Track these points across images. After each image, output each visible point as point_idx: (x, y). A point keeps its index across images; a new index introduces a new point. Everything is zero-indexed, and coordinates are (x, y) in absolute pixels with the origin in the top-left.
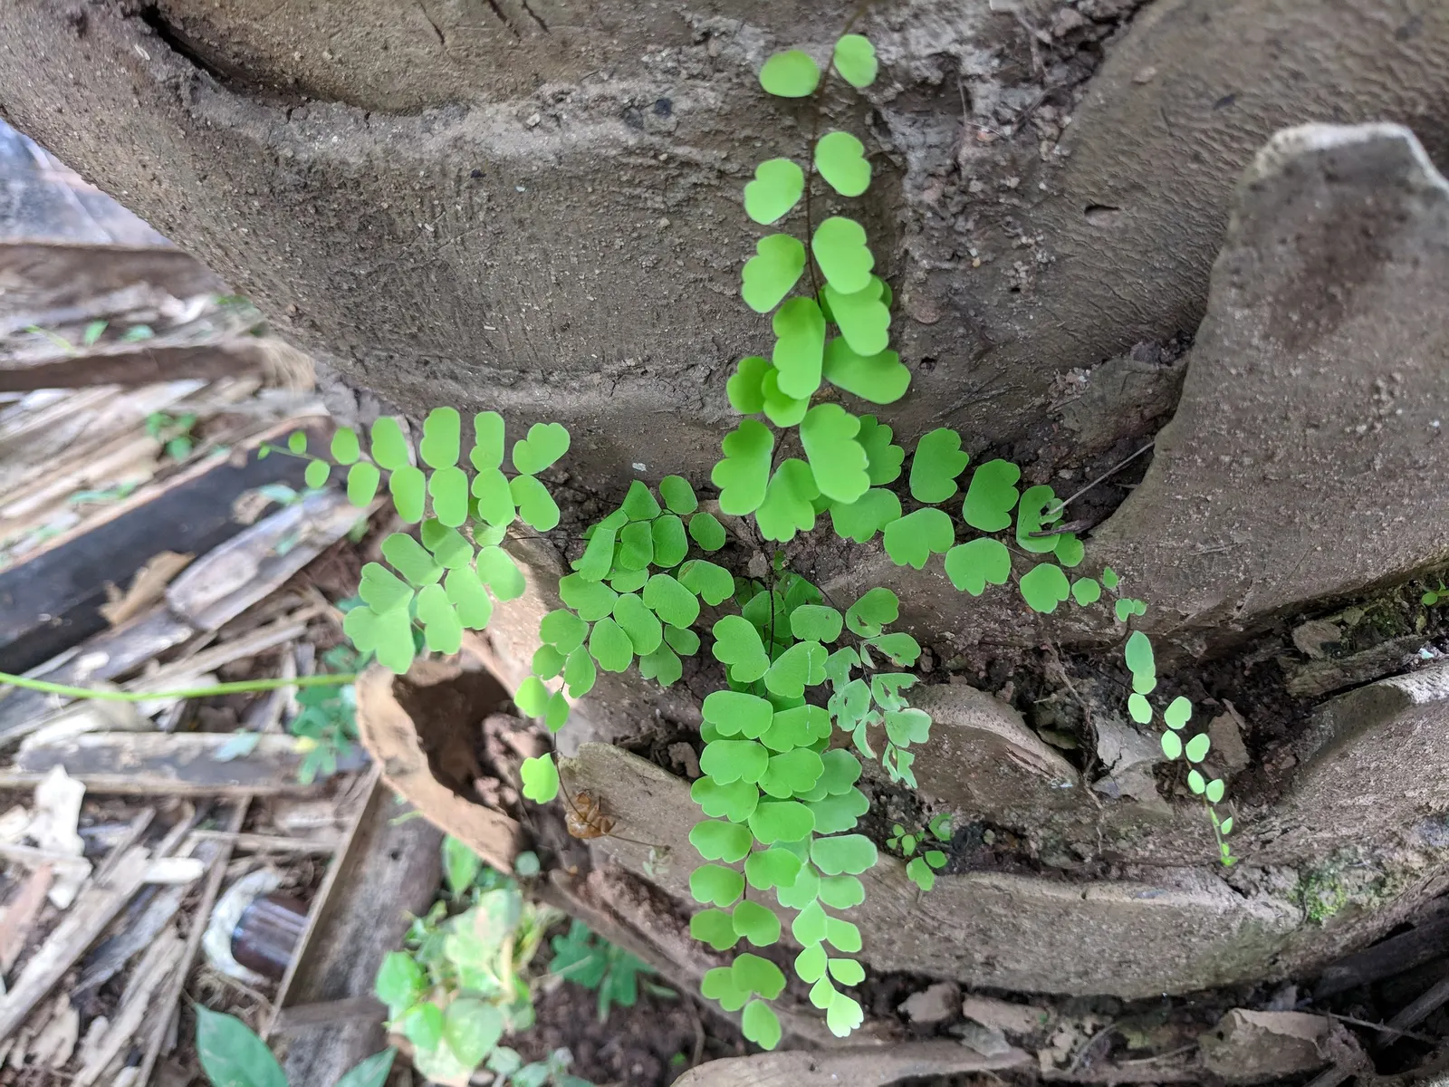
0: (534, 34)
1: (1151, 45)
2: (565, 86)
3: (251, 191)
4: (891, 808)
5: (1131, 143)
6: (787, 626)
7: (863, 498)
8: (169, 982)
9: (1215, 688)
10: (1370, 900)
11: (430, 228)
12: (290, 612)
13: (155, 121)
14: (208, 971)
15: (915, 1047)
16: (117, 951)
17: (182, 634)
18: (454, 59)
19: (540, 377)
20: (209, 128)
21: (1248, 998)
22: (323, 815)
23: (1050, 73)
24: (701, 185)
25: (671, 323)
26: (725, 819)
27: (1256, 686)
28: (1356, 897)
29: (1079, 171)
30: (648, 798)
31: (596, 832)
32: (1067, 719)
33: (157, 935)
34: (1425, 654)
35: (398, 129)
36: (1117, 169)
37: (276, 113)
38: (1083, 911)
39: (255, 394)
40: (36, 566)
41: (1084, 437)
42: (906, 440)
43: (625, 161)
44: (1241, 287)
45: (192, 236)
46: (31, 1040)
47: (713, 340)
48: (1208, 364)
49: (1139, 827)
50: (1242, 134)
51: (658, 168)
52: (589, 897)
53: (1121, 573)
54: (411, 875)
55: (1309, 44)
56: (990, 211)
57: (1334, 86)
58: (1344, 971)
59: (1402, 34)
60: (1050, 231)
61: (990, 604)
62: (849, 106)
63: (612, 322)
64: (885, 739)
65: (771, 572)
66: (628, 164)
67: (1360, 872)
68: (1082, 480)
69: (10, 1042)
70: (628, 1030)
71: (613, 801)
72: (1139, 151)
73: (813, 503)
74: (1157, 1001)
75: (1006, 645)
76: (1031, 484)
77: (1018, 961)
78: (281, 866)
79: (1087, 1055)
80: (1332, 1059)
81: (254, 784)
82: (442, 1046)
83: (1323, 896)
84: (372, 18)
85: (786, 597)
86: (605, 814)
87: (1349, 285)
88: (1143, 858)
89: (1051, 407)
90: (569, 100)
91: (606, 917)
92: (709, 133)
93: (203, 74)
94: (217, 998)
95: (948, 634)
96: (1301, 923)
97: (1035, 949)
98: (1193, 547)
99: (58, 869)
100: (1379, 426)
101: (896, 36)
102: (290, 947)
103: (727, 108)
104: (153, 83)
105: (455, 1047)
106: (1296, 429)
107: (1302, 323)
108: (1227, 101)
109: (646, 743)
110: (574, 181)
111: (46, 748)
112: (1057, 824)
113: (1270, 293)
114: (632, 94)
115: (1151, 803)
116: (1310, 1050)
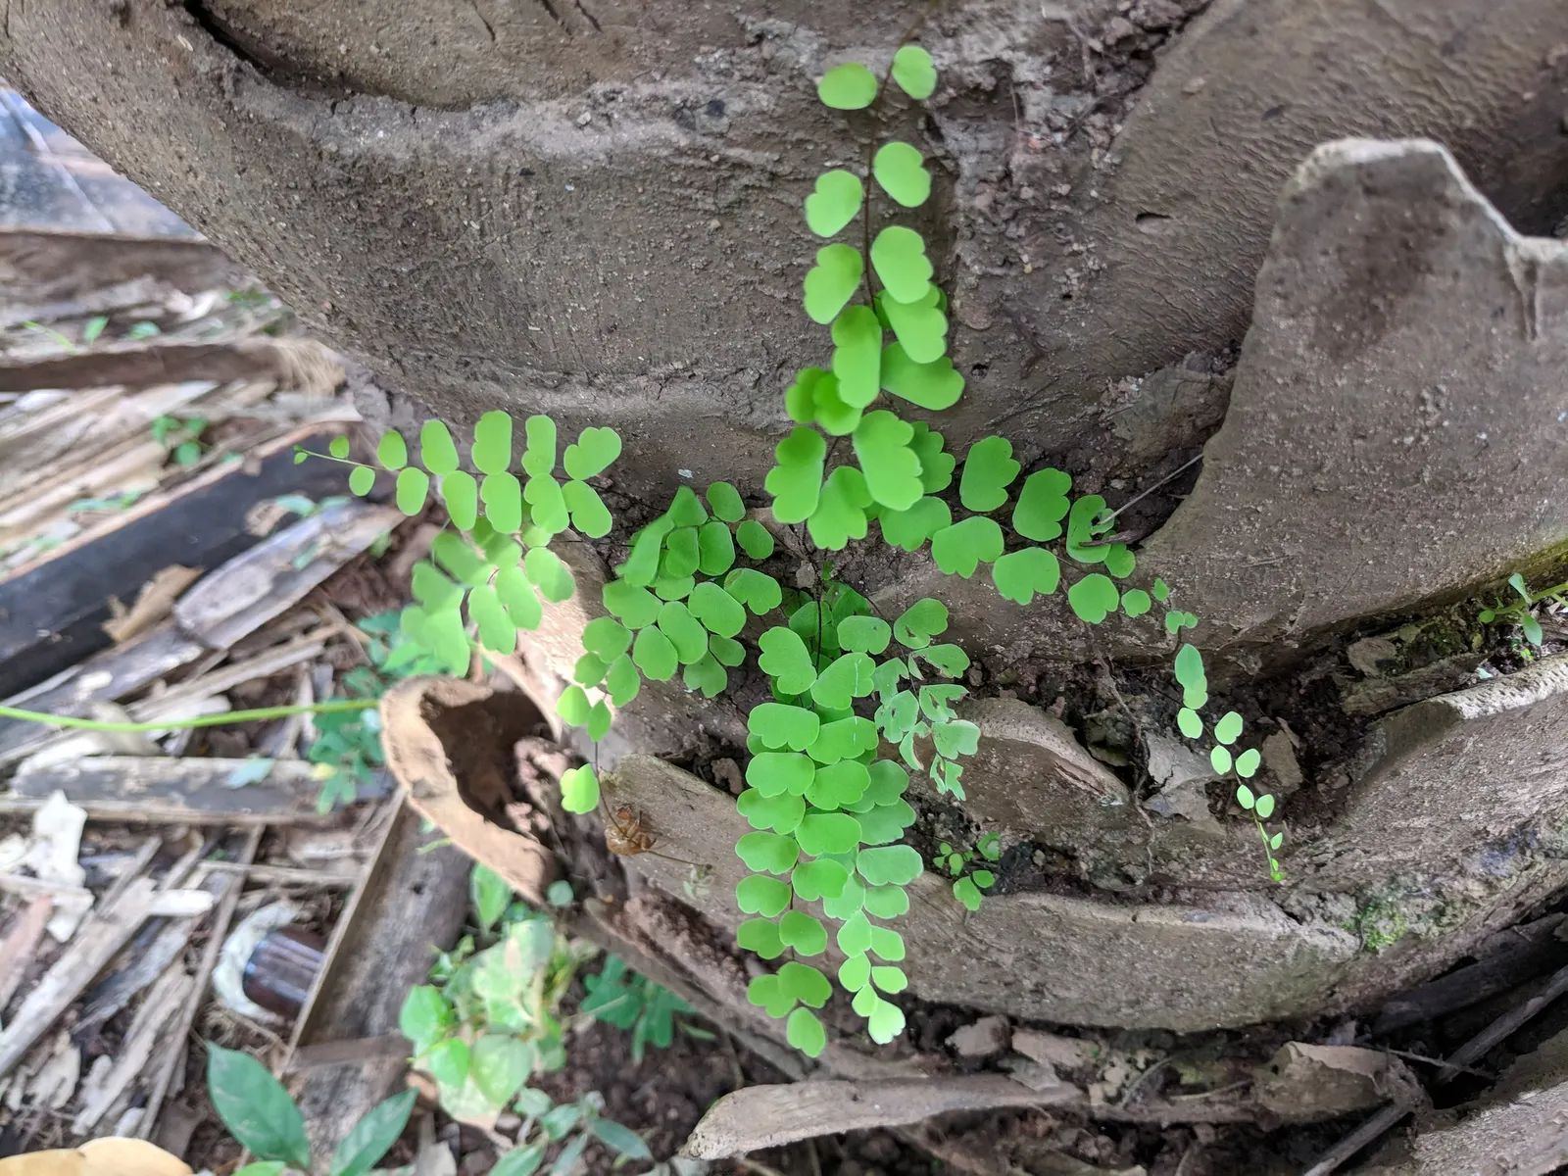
0: (586, 33)
1: (1200, 56)
2: (617, 85)
3: (292, 185)
4: (938, 826)
5: (1181, 152)
6: (834, 635)
7: (917, 507)
8: (177, 1019)
9: (1270, 707)
10: (1429, 929)
11: (476, 226)
12: (307, 631)
13: (195, 112)
14: (218, 1009)
15: (962, 1080)
16: (121, 986)
17: (191, 653)
18: (504, 56)
19: (585, 380)
20: (251, 121)
21: (1306, 1032)
22: (341, 847)
23: (1102, 82)
24: (753, 187)
25: (721, 326)
26: (770, 830)
27: (1312, 705)
28: (1415, 926)
29: (1130, 178)
30: (691, 813)
31: (636, 848)
32: (1118, 736)
33: (164, 971)
34: (1483, 673)
35: (445, 124)
36: (1168, 178)
37: (321, 107)
38: (1134, 934)
39: (270, 397)
40: (33, 579)
41: (1137, 447)
42: (957, 447)
43: (677, 161)
44: (1285, 297)
45: (227, 229)
46: (30, 1079)
47: (763, 344)
48: (1255, 374)
49: (1191, 849)
50: (1291, 145)
51: (709, 170)
52: (624, 927)
53: (1173, 585)
54: (435, 909)
55: (1357, 57)
56: (1042, 218)
57: (1381, 99)
58: (1405, 1007)
59: (1448, 49)
60: (1102, 239)
61: (1041, 615)
62: (902, 110)
63: (660, 324)
64: (934, 752)
65: (819, 582)
66: (678, 165)
67: (1419, 901)
68: (1134, 490)
69: (7, 1081)
70: (663, 1074)
71: (654, 816)
72: (1189, 159)
73: (865, 510)
74: (1211, 1035)
75: (1057, 659)
76: (1082, 493)
77: (1068, 989)
78: (296, 899)
79: (1138, 1090)
80: (1390, 1096)
81: (266, 813)
82: (469, 1083)
83: (1381, 925)
84: (421, 13)
85: (834, 608)
86: (645, 831)
87: (1391, 296)
88: (1196, 881)
89: (1104, 416)
90: (620, 99)
91: (643, 949)
92: (761, 135)
93: (247, 65)
94: (228, 1036)
95: (998, 648)
96: (1357, 952)
97: (1086, 976)
98: (1244, 559)
99: (57, 901)
100: (1426, 438)
101: (949, 42)
102: (306, 984)
103: (780, 111)
104: (195, 74)
105: (482, 1084)
106: (1344, 441)
107: (1346, 332)
108: (1275, 112)
109: (689, 759)
110: (624, 181)
111: (44, 772)
112: (1108, 844)
113: (1313, 304)
114: (685, 95)
115: (1203, 823)
116: (1367, 1086)
